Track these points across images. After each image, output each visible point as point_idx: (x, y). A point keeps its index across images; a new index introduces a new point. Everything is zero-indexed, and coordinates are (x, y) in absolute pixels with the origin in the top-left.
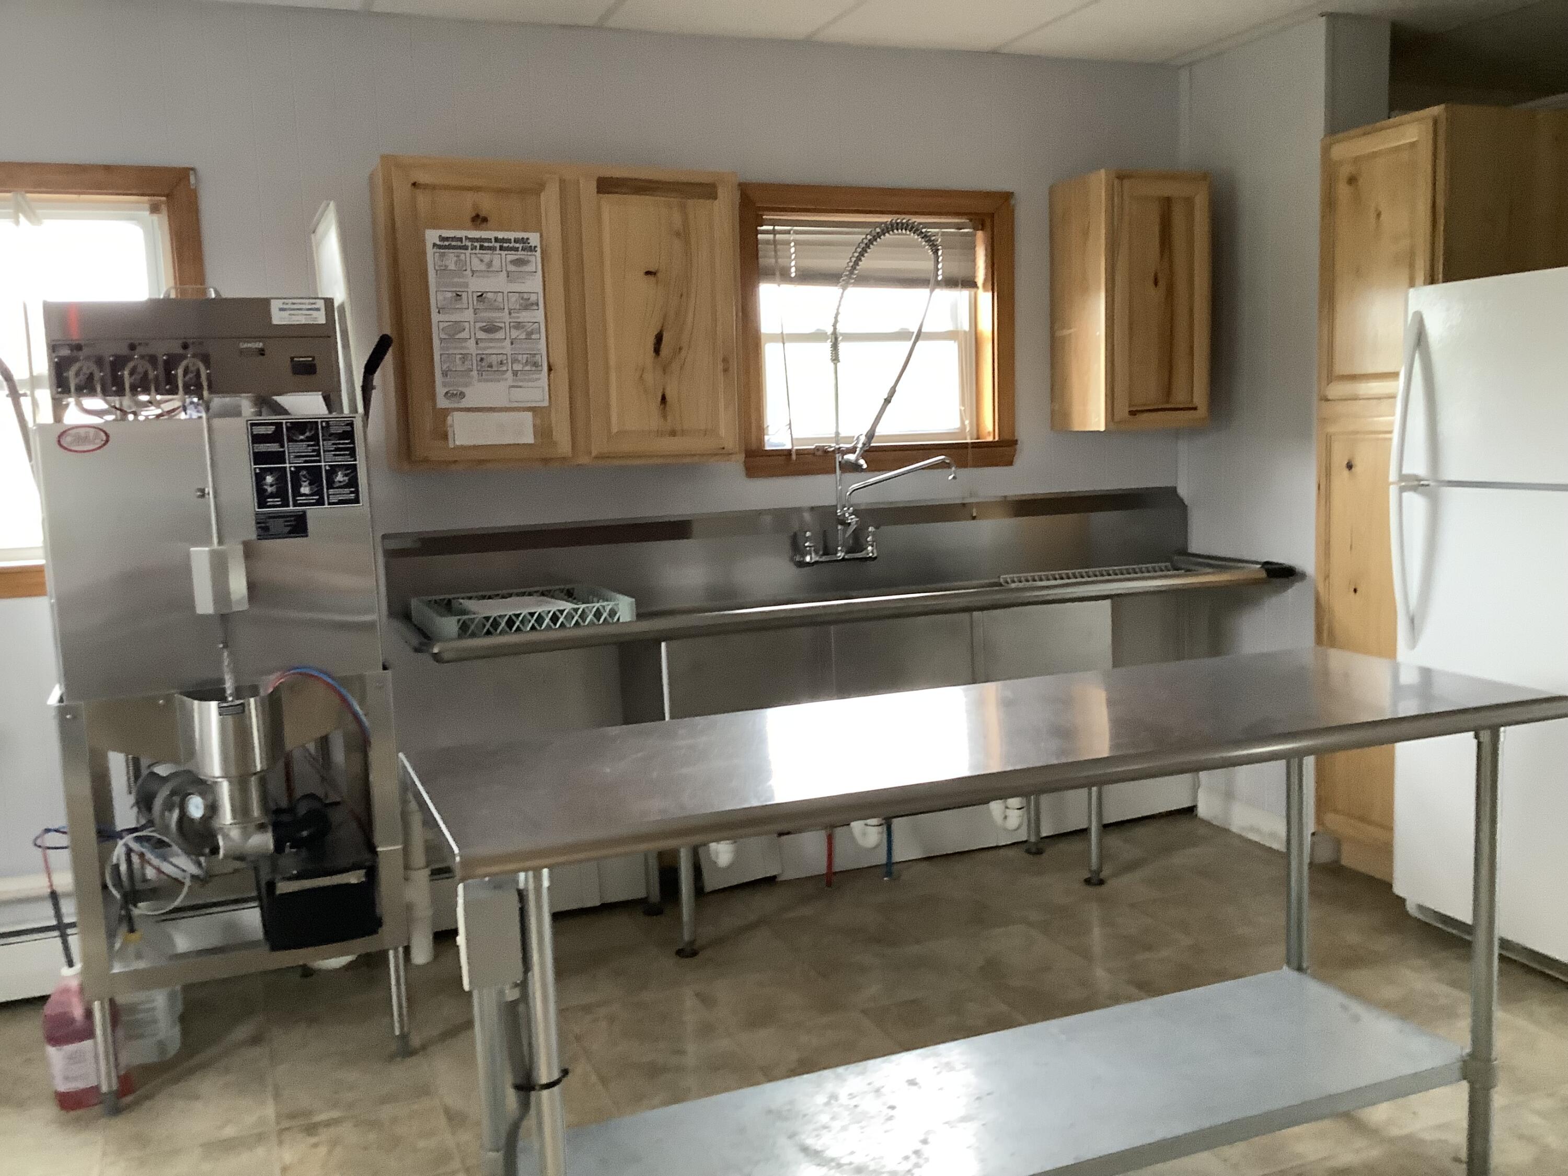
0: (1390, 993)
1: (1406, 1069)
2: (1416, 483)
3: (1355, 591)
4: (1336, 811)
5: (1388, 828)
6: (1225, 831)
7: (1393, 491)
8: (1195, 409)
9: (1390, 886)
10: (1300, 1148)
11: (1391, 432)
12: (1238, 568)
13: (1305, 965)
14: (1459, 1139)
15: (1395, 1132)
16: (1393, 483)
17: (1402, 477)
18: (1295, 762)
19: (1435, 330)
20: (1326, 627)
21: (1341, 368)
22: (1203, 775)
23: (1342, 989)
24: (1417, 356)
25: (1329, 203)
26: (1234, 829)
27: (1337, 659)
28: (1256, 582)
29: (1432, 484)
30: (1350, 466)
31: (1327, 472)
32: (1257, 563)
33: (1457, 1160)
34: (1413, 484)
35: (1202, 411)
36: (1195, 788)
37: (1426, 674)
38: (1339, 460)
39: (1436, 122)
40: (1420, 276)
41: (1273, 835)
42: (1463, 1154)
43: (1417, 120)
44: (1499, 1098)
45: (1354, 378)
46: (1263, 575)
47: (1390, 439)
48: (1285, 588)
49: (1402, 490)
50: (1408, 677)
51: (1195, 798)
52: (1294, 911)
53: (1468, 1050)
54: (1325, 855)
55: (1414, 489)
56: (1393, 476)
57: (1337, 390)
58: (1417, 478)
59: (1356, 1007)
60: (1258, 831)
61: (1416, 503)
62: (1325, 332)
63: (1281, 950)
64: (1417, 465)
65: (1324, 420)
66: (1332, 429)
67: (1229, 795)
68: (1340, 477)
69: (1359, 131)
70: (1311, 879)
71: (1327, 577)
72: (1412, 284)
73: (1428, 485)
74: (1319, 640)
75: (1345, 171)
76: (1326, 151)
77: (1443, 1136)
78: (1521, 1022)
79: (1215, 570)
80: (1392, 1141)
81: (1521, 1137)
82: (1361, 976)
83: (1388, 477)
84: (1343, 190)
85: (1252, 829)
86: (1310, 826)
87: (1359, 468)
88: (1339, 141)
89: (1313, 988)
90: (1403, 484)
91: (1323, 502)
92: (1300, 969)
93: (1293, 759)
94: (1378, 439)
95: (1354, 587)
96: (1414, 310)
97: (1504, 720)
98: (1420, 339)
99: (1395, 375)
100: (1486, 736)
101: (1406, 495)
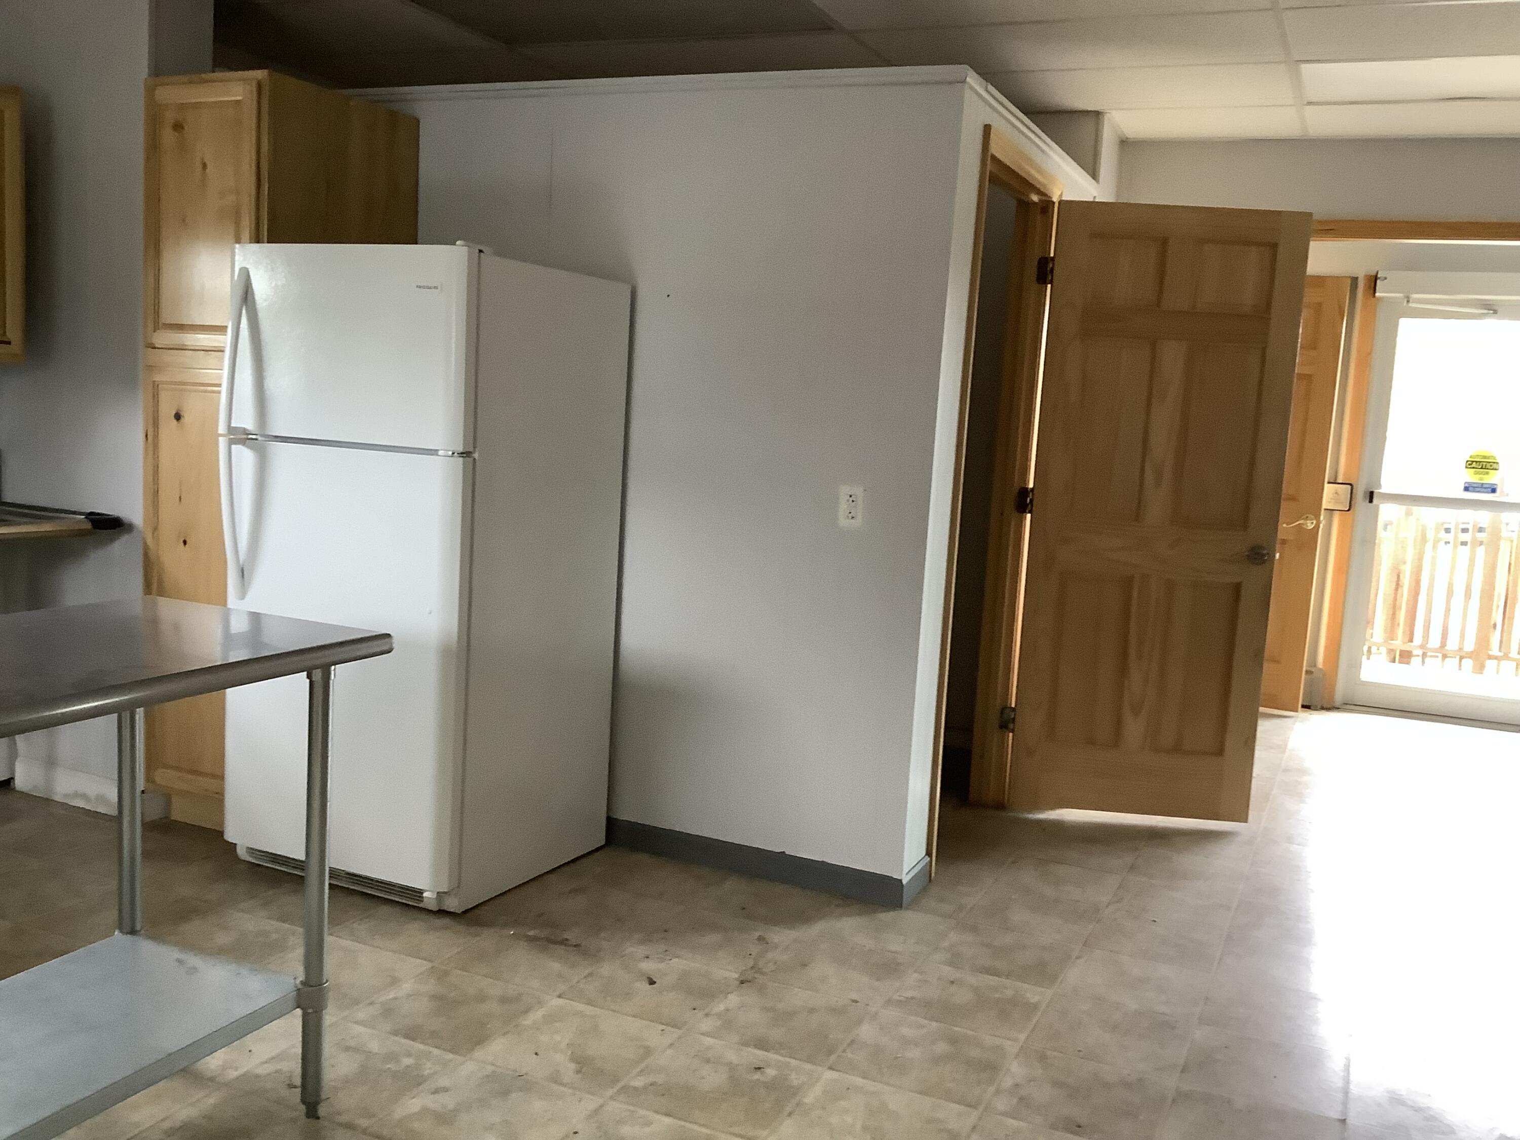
0: (223, 939)
1: (241, 1010)
2: (245, 436)
3: (185, 542)
4: (167, 766)
5: (219, 776)
6: (48, 801)
7: (222, 442)
8: (9, 343)
9: (221, 833)
10: (136, 1117)
11: (219, 385)
12: (58, 518)
13: (138, 927)
14: (294, 1066)
15: (233, 1074)
16: (222, 435)
17: (231, 430)
18: (126, 715)
19: (262, 287)
20: (155, 580)
21: (167, 316)
22: (20, 740)
23: (176, 944)
24: (244, 311)
25: (153, 147)
26: (58, 798)
27: (167, 608)
28: (81, 533)
29: (260, 438)
30: (178, 417)
31: (154, 422)
32: (81, 514)
33: (291, 1086)
34: (241, 437)
35: (17, 346)
36: (13, 756)
37: (256, 618)
38: (166, 410)
39: (259, 85)
40: (246, 234)
41: (101, 799)
42: (298, 1081)
43: (244, 80)
44: (329, 1017)
45: (181, 328)
46: (88, 526)
47: (219, 392)
48: (112, 540)
49: (231, 442)
50: (239, 625)
51: (12, 770)
52: (126, 873)
53: (301, 977)
54: (155, 812)
55: (242, 442)
56: (222, 429)
57: (163, 338)
58: (245, 432)
59: (194, 960)
60: (85, 796)
61: (244, 457)
62: (151, 280)
63: (113, 915)
64: (245, 419)
65: (150, 368)
66: (158, 378)
67: (50, 762)
68: (168, 426)
69: (185, 78)
70: (143, 837)
71: (155, 529)
72: (238, 241)
73: (256, 439)
74: (148, 588)
75: (170, 116)
76: (150, 92)
77: (279, 1067)
78: (346, 943)
79: (32, 520)
80: (227, 1085)
81: (348, 1049)
82: (193, 928)
83: (217, 430)
84: (168, 136)
85: (76, 795)
86: (141, 784)
87: (187, 418)
88: (162, 85)
89: (147, 948)
90: (232, 437)
91: (151, 452)
92: (133, 932)
93: (124, 712)
94: (206, 391)
95: (183, 539)
96: (240, 267)
97: (335, 659)
98: (247, 295)
99: (222, 329)
100: (317, 675)
101: (233, 446)
